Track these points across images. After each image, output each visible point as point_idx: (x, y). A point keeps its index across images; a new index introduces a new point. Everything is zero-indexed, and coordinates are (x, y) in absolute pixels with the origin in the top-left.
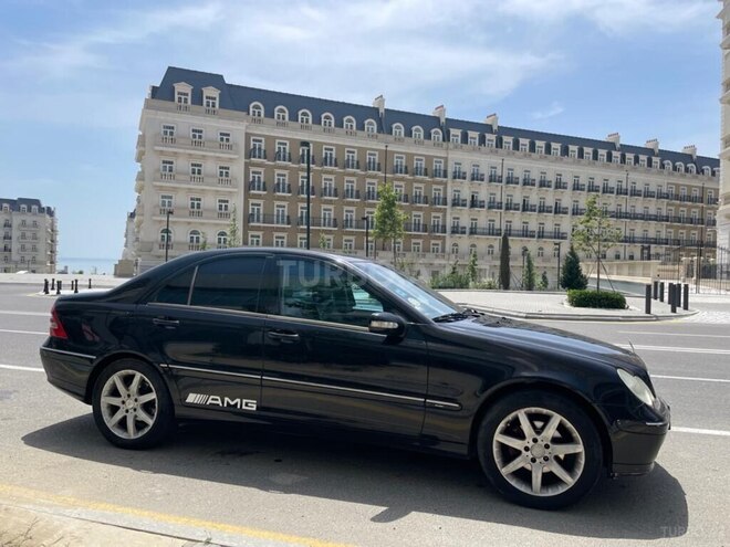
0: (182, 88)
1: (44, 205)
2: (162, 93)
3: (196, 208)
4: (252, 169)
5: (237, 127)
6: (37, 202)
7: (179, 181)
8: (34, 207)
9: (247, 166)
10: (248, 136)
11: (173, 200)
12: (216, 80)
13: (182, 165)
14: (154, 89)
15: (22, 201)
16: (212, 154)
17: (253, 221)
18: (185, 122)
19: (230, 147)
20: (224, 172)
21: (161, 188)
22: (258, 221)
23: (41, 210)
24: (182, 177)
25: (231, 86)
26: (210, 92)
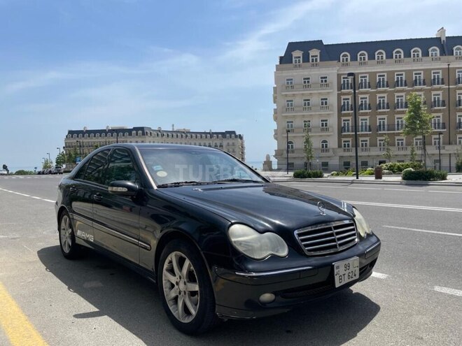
0: (297, 54)
1: (237, 133)
2: (285, 60)
3: (307, 127)
4: (343, 97)
5: (332, 71)
6: (234, 132)
7: (297, 112)
8: (233, 135)
9: (339, 96)
10: (339, 76)
11: (293, 124)
12: (318, 44)
13: (298, 101)
14: (281, 58)
15: (227, 132)
16: (315, 92)
17: (345, 131)
18: (298, 74)
19: (327, 85)
20: (324, 102)
21: (286, 117)
22: (348, 131)
23: (236, 136)
24: (298, 109)
25: (328, 45)
26: (315, 52)
